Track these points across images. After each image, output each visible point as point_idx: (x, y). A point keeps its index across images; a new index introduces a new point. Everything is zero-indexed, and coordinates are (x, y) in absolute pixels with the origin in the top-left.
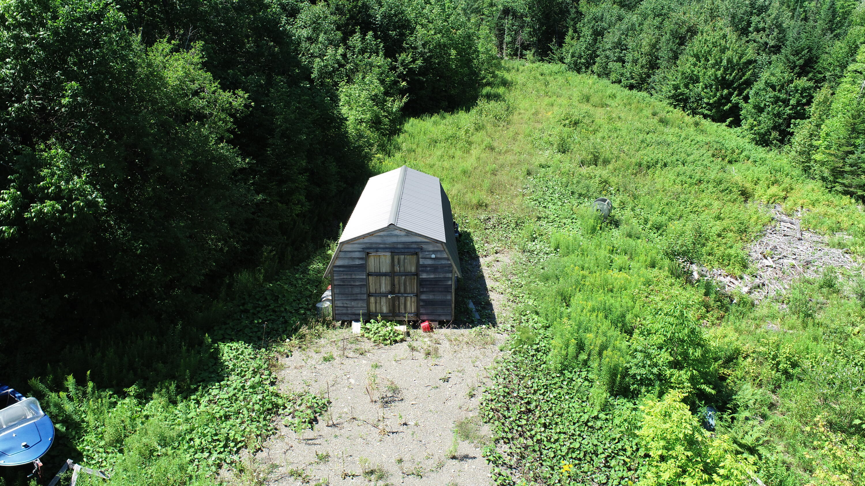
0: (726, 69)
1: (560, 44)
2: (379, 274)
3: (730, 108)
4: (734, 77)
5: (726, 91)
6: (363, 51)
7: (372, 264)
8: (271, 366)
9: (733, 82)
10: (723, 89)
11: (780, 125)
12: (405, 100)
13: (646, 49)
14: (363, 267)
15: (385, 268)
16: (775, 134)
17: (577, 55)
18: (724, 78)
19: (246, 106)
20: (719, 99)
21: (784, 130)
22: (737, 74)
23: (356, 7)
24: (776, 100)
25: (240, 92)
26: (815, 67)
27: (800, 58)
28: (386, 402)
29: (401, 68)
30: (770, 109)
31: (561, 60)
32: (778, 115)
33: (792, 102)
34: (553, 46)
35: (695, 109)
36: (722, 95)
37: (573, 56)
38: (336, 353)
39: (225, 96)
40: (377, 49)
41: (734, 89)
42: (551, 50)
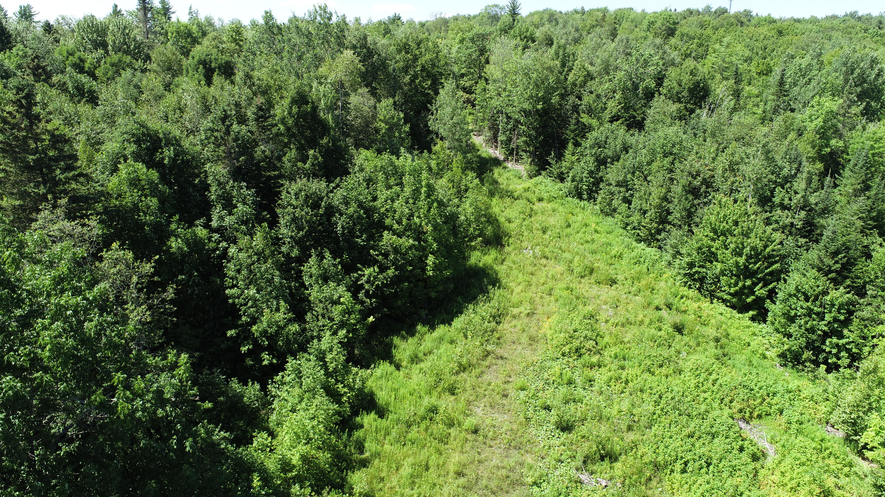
0: (749, 257)
1: (560, 157)
3: (754, 300)
4: (759, 268)
5: (748, 283)
9: (756, 272)
10: (745, 278)
11: (814, 341)
13: (655, 200)
16: (807, 354)
17: (577, 179)
18: (746, 267)
20: (740, 288)
21: (819, 347)
22: (761, 265)
24: (810, 313)
26: (853, 270)
27: (837, 262)
30: (802, 322)
31: (561, 178)
32: (812, 330)
33: (828, 317)
34: (550, 158)
35: (713, 291)
36: (744, 285)
37: (573, 180)
41: (760, 280)
42: (549, 164)
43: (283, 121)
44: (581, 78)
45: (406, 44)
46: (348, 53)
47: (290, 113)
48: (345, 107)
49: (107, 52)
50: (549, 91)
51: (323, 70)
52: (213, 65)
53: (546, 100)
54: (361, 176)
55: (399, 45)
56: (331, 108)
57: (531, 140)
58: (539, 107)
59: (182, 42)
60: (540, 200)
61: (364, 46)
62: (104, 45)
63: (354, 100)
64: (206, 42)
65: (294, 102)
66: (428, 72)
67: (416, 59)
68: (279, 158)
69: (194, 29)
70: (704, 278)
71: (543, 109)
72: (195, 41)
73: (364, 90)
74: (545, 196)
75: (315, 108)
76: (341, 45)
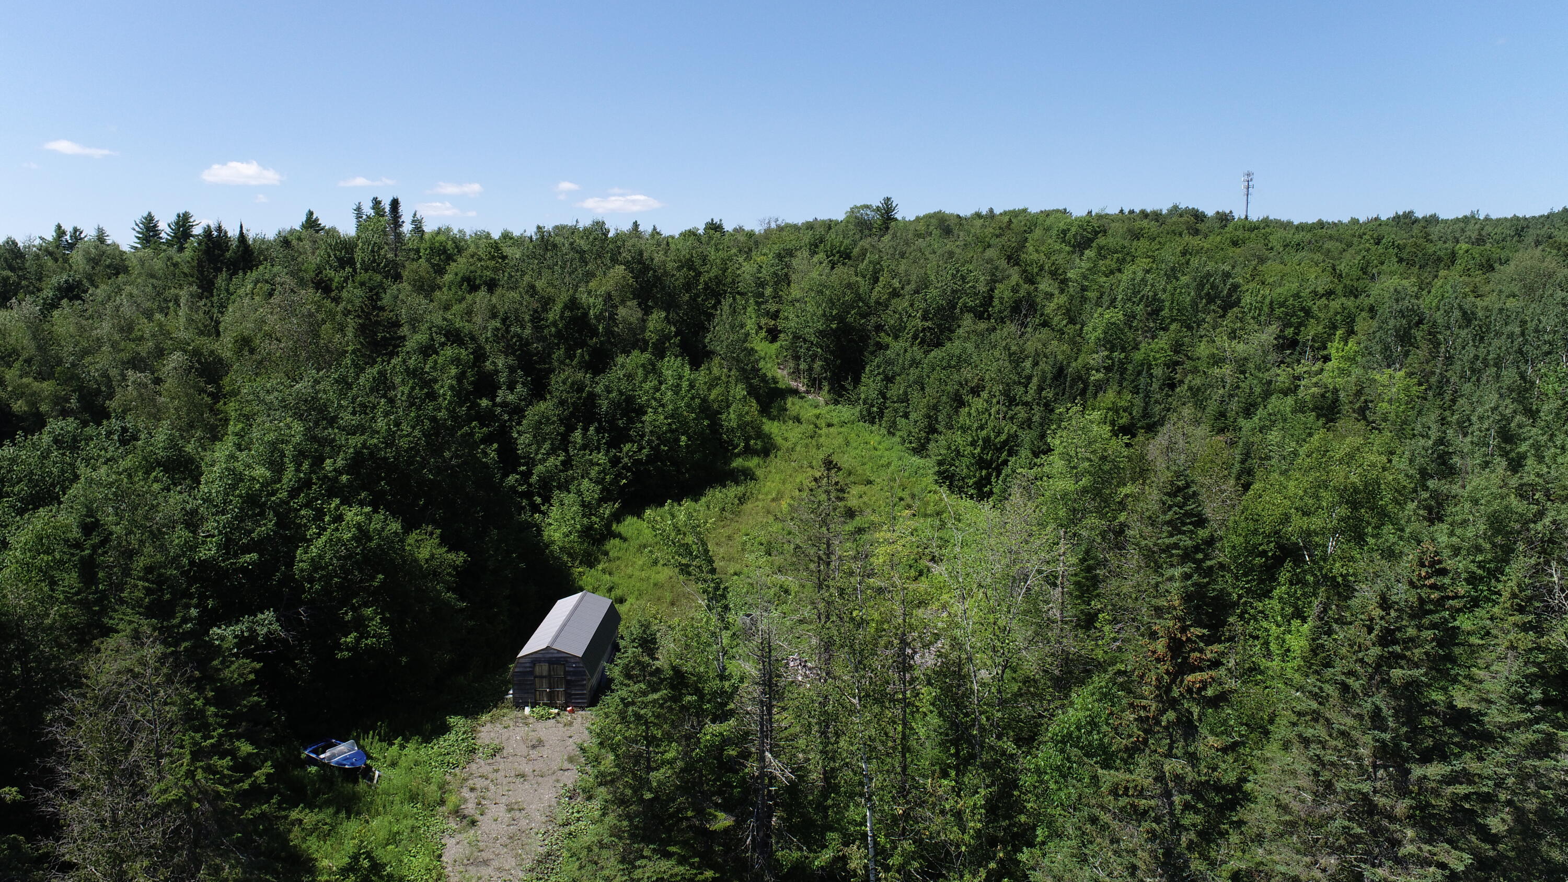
0: (984, 448)
1: (857, 381)
2: (541, 677)
3: (989, 489)
4: (990, 458)
5: (984, 472)
6: (584, 447)
7: (538, 670)
8: (473, 730)
9: (990, 464)
12: (616, 505)
14: (532, 673)
15: (545, 673)
18: (981, 458)
19: (465, 561)
20: (978, 479)
22: (993, 456)
23: (579, 398)
25: (461, 553)
28: (534, 747)
29: (626, 460)
34: (848, 384)
36: (981, 476)
38: (511, 724)
39: (452, 556)
40: (599, 444)
42: (846, 390)
43: (554, 324)
44: (886, 296)
45: (690, 260)
46: (620, 269)
47: (562, 317)
48: (612, 317)
49: (355, 270)
50: (847, 308)
51: (592, 285)
52: (477, 282)
53: (841, 319)
54: (621, 374)
55: (680, 261)
56: (599, 317)
57: (828, 364)
58: (834, 326)
59: (436, 260)
60: (830, 425)
61: (640, 262)
62: (351, 262)
63: (622, 312)
64: (462, 260)
65: (566, 307)
66: (713, 290)
67: (699, 274)
68: (549, 355)
69: (450, 244)
70: (953, 475)
71: (837, 328)
72: (450, 258)
73: (633, 303)
74: (835, 421)
75: (586, 314)
76: (615, 261)
